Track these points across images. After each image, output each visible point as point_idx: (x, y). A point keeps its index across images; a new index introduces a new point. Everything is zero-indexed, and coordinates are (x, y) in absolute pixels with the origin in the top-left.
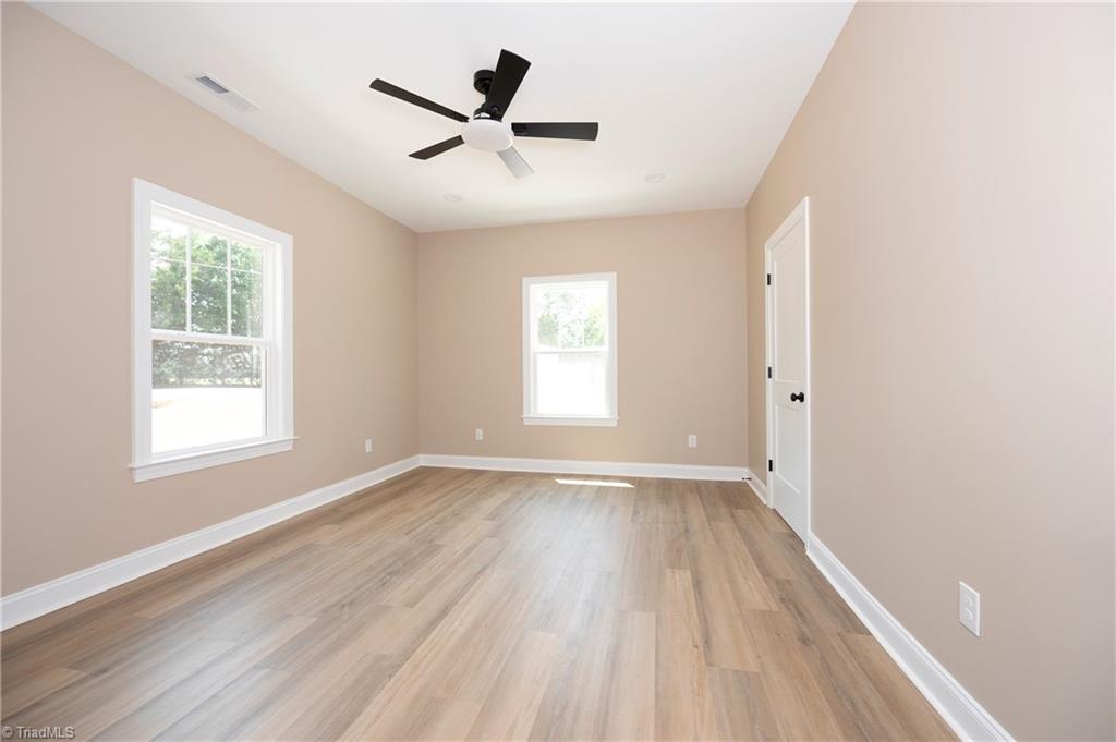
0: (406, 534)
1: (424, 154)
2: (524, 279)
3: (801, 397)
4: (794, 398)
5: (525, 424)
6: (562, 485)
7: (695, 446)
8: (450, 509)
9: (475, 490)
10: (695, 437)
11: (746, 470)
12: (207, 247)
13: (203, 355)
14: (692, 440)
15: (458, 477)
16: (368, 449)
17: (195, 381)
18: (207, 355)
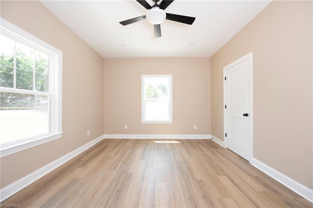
0: (114, 169)
1: (124, 23)
2: (142, 75)
3: (246, 115)
4: (244, 115)
5: (142, 123)
6: (158, 143)
7: (196, 129)
8: (125, 156)
9: (129, 147)
10: (196, 126)
11: (210, 135)
12: (9, 61)
13: (8, 99)
14: (195, 127)
15: (121, 142)
16: (88, 134)
17: (4, 108)
18: (9, 99)
